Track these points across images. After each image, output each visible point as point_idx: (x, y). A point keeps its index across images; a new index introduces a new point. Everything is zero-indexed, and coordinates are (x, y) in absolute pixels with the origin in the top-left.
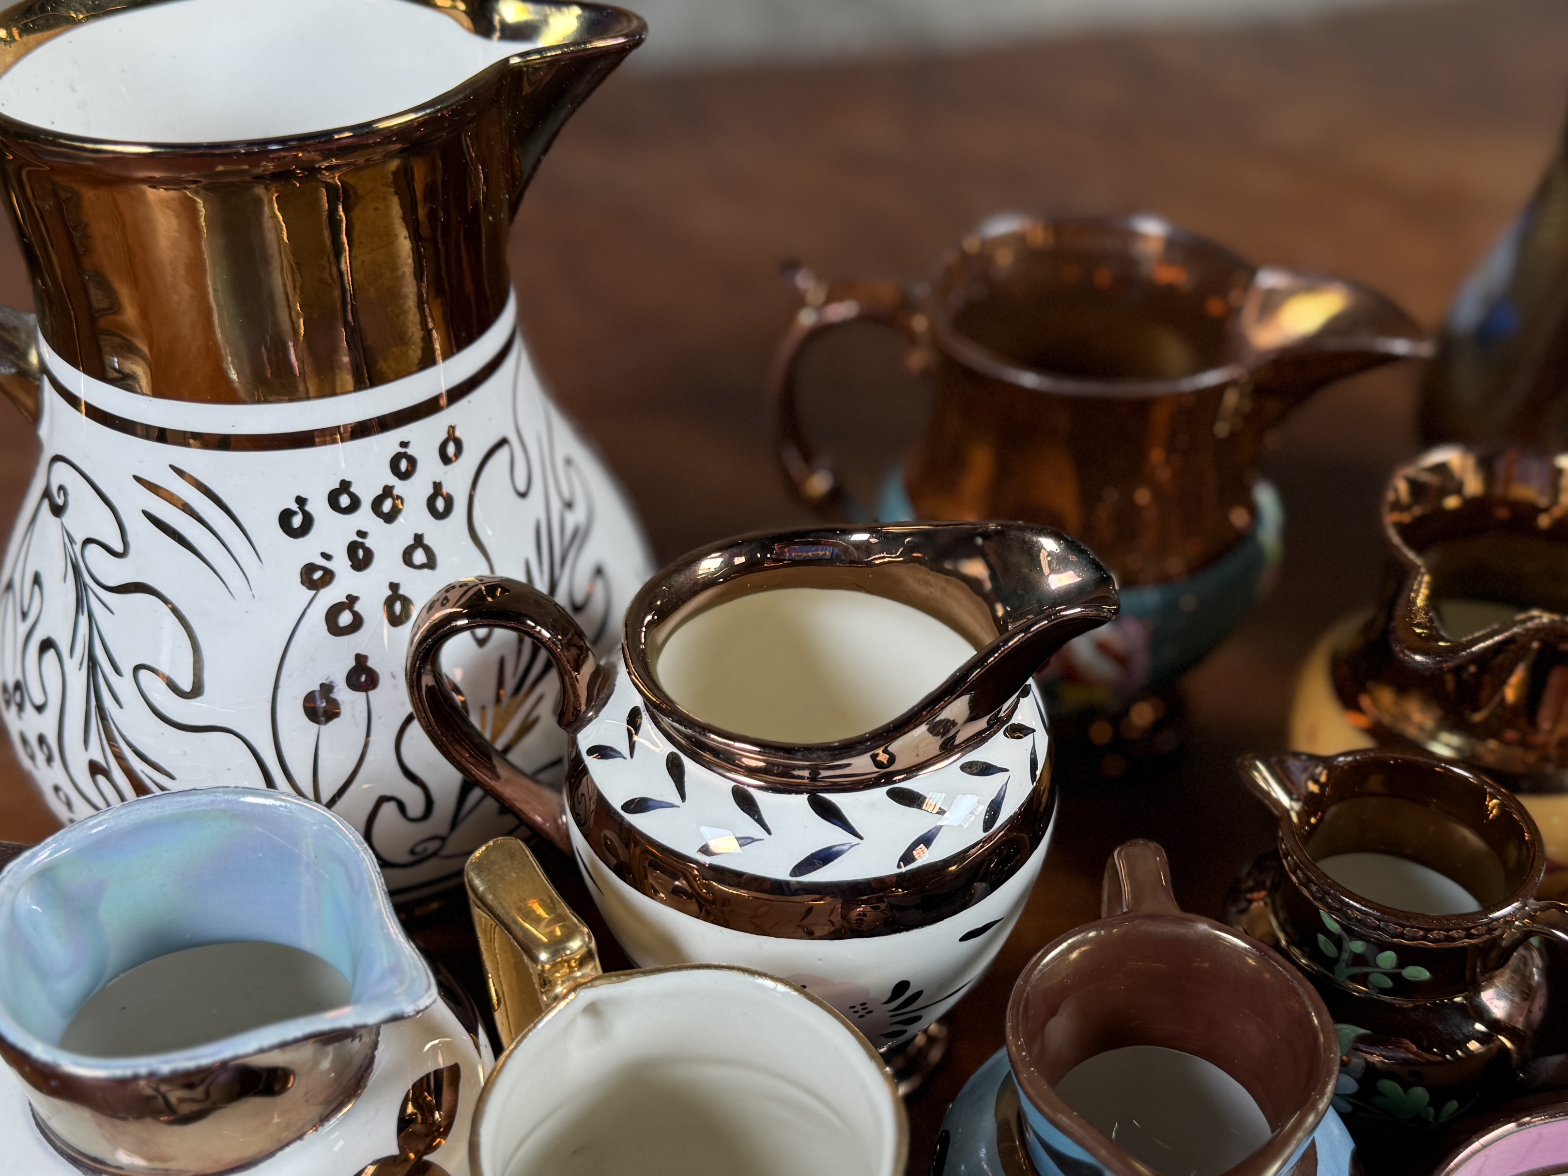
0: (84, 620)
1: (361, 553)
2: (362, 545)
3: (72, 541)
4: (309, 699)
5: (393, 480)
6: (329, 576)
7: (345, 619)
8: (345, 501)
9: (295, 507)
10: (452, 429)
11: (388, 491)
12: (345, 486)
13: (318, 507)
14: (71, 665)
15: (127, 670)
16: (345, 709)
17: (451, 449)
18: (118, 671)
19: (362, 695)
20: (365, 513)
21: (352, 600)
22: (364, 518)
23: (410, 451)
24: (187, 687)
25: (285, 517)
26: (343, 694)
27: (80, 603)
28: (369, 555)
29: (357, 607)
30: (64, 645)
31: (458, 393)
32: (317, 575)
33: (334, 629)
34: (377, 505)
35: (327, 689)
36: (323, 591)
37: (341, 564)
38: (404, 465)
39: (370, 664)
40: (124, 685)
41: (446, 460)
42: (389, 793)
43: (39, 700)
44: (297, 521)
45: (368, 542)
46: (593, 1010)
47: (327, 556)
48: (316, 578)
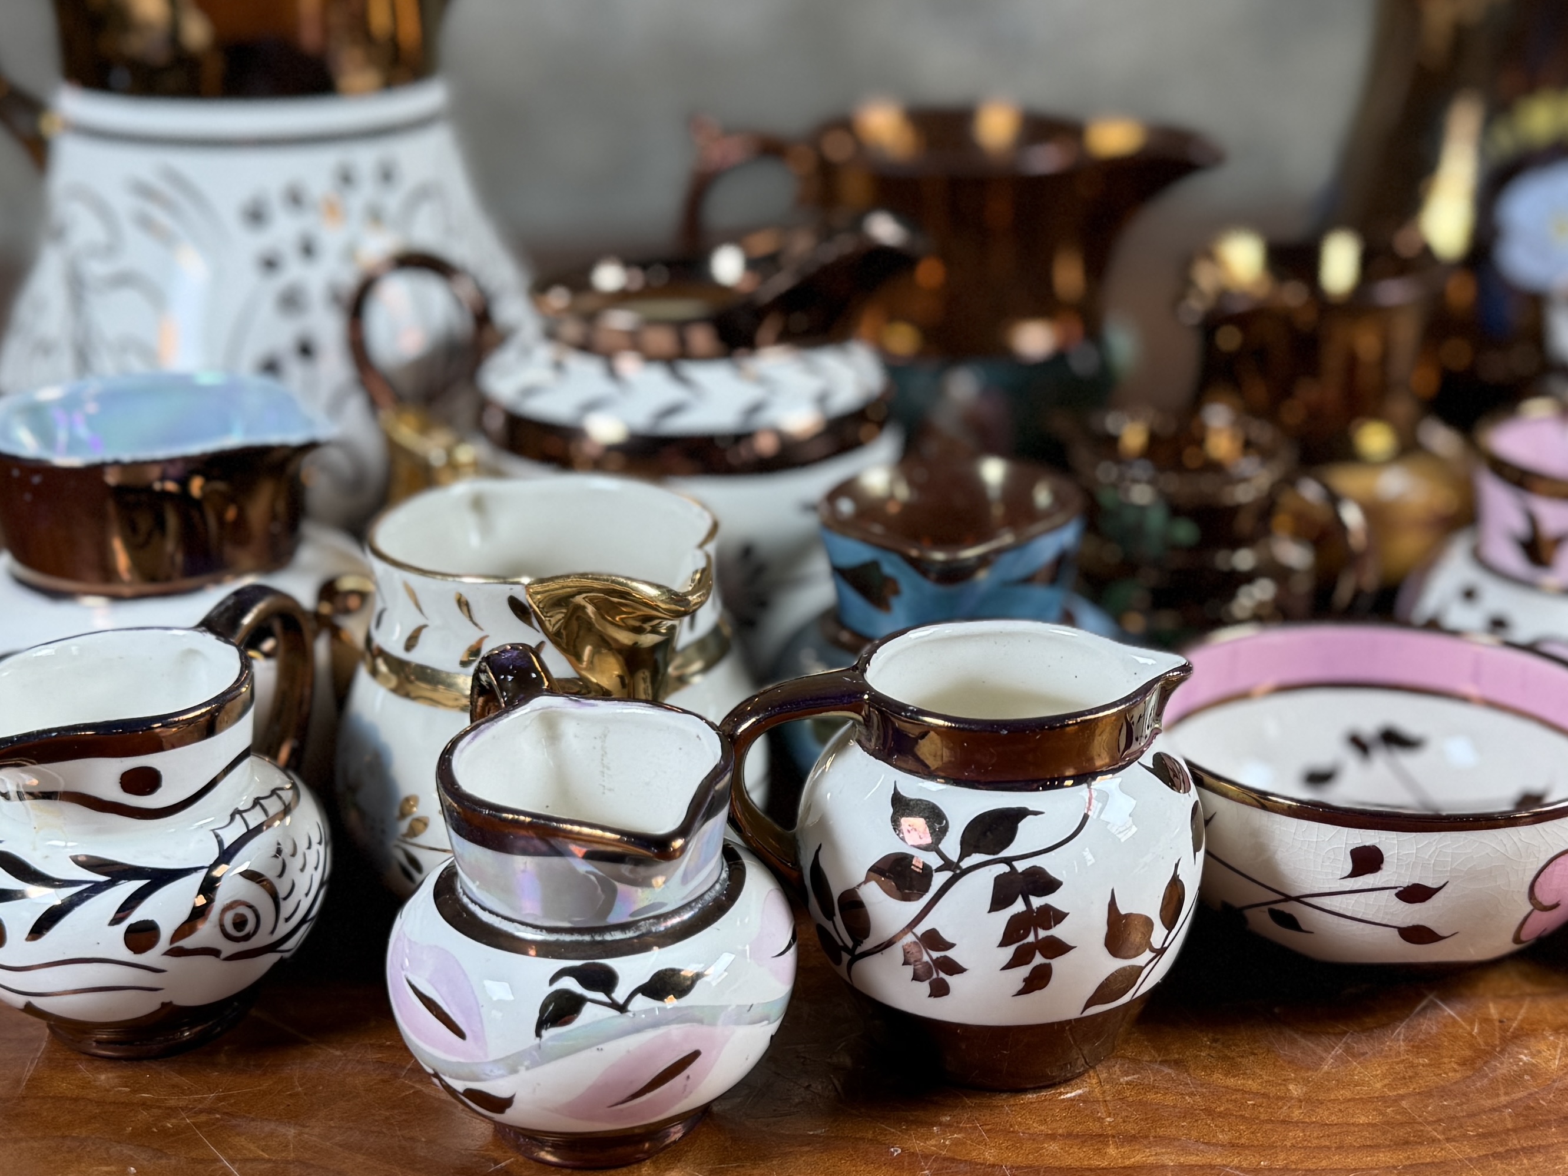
1: (309, 248)
2: (309, 240)
6: (280, 265)
10: (389, 160)
13: (275, 204)
21: (300, 285)
22: (313, 219)
23: (352, 168)
28: (315, 249)
29: (305, 292)
35: (276, 356)
36: (276, 277)
37: (292, 254)
41: (383, 184)
45: (315, 238)
46: (478, 504)
47: (280, 247)
48: (270, 264)
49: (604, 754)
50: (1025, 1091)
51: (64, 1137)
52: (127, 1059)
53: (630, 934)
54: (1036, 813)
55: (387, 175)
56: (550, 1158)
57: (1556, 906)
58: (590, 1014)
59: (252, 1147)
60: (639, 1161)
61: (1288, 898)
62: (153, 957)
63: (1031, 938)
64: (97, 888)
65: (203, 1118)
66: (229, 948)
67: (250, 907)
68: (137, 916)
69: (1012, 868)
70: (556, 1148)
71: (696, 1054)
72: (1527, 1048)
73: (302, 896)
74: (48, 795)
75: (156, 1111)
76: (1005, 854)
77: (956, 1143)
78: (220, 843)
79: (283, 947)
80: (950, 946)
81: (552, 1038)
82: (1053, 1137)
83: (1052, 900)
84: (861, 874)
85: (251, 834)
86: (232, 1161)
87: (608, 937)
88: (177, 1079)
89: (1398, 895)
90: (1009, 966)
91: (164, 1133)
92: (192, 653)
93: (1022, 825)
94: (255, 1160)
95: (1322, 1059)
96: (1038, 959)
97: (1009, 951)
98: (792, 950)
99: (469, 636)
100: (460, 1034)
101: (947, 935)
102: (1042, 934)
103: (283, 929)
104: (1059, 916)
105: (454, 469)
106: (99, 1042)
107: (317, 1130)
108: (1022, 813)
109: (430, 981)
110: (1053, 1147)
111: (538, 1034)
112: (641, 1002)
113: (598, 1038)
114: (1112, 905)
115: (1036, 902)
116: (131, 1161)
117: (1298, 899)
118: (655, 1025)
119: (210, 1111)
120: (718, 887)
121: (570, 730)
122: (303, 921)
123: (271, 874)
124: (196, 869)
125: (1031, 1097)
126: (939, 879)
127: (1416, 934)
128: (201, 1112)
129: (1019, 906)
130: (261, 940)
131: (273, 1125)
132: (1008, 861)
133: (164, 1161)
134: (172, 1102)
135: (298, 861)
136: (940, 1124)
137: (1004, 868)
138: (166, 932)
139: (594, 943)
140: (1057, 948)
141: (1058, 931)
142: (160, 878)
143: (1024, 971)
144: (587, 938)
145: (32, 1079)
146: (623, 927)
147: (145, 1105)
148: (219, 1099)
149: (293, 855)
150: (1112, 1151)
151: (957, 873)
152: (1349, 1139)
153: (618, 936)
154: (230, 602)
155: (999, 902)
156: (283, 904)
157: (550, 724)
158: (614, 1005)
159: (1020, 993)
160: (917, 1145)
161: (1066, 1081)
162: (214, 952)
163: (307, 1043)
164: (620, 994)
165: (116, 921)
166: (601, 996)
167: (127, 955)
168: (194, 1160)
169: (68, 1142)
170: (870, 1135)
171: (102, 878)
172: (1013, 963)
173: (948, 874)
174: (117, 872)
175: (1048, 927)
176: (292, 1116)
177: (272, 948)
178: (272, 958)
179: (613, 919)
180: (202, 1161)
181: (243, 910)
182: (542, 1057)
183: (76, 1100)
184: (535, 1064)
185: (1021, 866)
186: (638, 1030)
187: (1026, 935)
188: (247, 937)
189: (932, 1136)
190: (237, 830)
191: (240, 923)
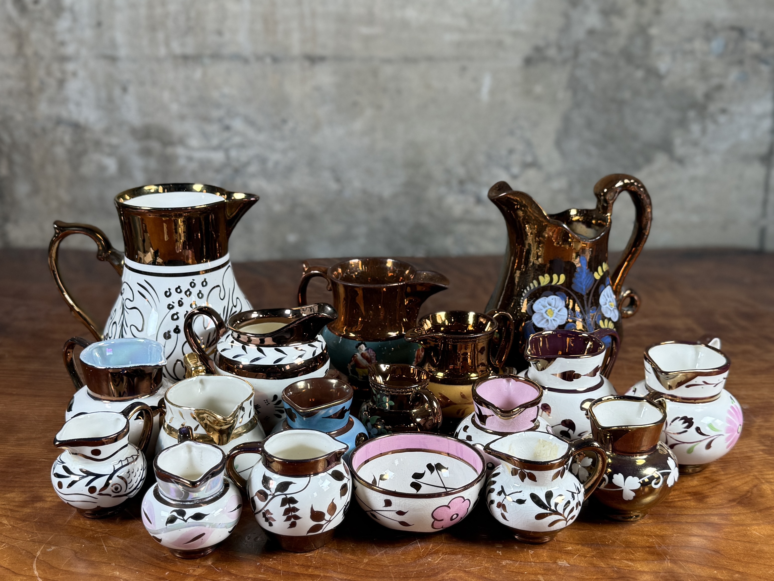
0: (123, 316)
1: (181, 303)
2: (181, 301)
3: (123, 299)
4: (165, 334)
5: (190, 288)
6: (173, 307)
7: (175, 317)
8: (179, 290)
9: (168, 290)
10: (205, 279)
11: (188, 290)
12: (179, 287)
13: (173, 291)
14: (118, 326)
15: (129, 326)
16: (172, 337)
17: (204, 284)
18: (127, 326)
19: (176, 334)
20: (183, 294)
21: (177, 313)
22: (183, 295)
23: (194, 282)
24: (140, 330)
25: (166, 292)
26: (172, 333)
27: (123, 312)
28: (182, 304)
29: (178, 315)
30: (117, 323)
31: (207, 271)
32: (171, 306)
33: (173, 319)
34: (186, 293)
35: (169, 332)
36: (172, 310)
37: (176, 305)
38: (193, 285)
39: (179, 328)
40: (128, 329)
41: (203, 286)
42: (179, 359)
43: (110, 336)
44: (168, 294)
45: (183, 301)
46: (201, 382)
47: (173, 303)
48: (170, 307)
49: (201, 457)
50: (298, 553)
51: (71, 536)
52: (92, 518)
53: (192, 503)
54: (294, 483)
55: (204, 283)
56: (178, 556)
57: (442, 520)
58: (178, 521)
59: (112, 543)
60: (197, 558)
61: (373, 510)
62: (95, 495)
63: (290, 514)
64: (84, 477)
65: (104, 535)
66: (114, 494)
67: (119, 484)
68: (91, 485)
69: (286, 497)
70: (180, 554)
71: (204, 534)
72: (432, 557)
73: (134, 483)
74: (76, 454)
75: (94, 532)
76: (285, 493)
77: (274, 563)
78: (114, 469)
79: (129, 495)
80: (272, 514)
81: (169, 526)
82: (297, 565)
83: (295, 505)
84: (254, 494)
85: (123, 467)
86: (106, 546)
87: (186, 503)
88: (101, 524)
89: (396, 513)
90: (285, 521)
91: (94, 538)
92: (118, 419)
93: (290, 486)
94: (112, 547)
95: (377, 554)
96: (293, 520)
97: (285, 517)
98: (237, 510)
99: (182, 421)
100: (151, 523)
101: (271, 511)
102: (293, 514)
103: (128, 491)
104: (297, 510)
105: (197, 372)
106: (87, 514)
107: (128, 541)
108: (290, 483)
109: (147, 509)
110: (296, 567)
111: (166, 525)
112: (191, 520)
113: (179, 528)
114: (312, 509)
115: (292, 506)
116: (83, 544)
117: (375, 511)
118: (193, 526)
119: (106, 533)
120: (218, 493)
121: (194, 450)
122: (135, 489)
123: (126, 478)
124: (107, 475)
125: (299, 554)
126: (270, 497)
127: (403, 523)
128: (104, 533)
129: (287, 506)
130: (122, 493)
131: (118, 539)
132: (286, 495)
133: (91, 544)
134: (98, 530)
135: (134, 474)
136: (273, 558)
137: (284, 496)
138: (98, 489)
139: (183, 505)
140: (297, 518)
141: (297, 513)
142: (98, 476)
143: (289, 522)
144: (181, 503)
145: (69, 521)
146: (190, 501)
147: (92, 530)
148: (109, 531)
149: (133, 473)
150: (310, 570)
151: (274, 496)
152: (370, 575)
153: (189, 503)
154: (129, 407)
155: (283, 504)
156: (128, 485)
157: (189, 448)
158: (184, 520)
159: (289, 528)
160: (264, 563)
161: (309, 551)
162: (110, 495)
163: (134, 519)
164: (186, 518)
165: (87, 485)
166: (181, 518)
167: (89, 494)
168: (98, 545)
169: (72, 537)
170: (254, 559)
171: (85, 475)
172: (286, 520)
173: (271, 496)
174: (88, 473)
175: (294, 512)
176: (124, 538)
177: (126, 495)
178: (126, 498)
179: (188, 499)
180: (99, 545)
181: (117, 485)
182: (167, 530)
183: (77, 527)
184: (165, 532)
185: (288, 496)
186: (189, 526)
187: (289, 513)
188: (118, 492)
189: (269, 561)
190: (120, 465)
191: (116, 489)
